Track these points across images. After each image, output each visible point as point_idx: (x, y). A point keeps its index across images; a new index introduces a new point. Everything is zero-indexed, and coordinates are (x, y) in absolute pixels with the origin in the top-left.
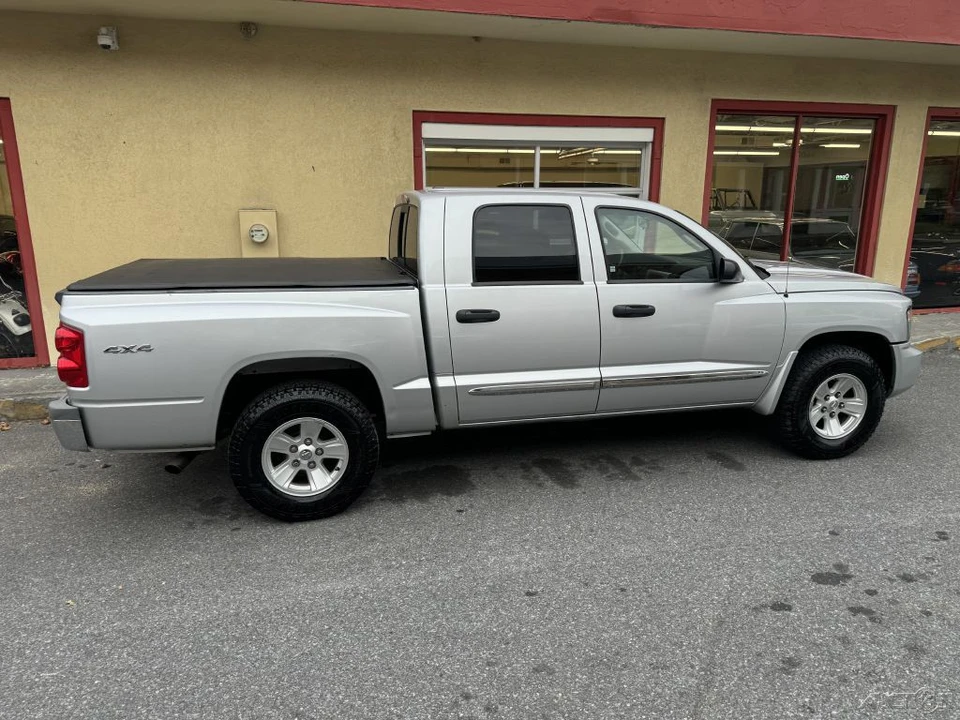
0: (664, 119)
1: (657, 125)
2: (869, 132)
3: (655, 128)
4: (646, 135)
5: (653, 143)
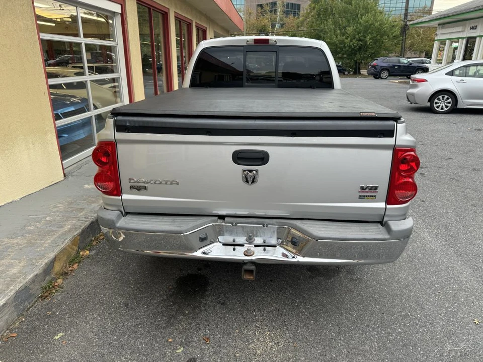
1: (122, 2)
3: (121, 5)
4: (117, 8)
5: (121, 14)
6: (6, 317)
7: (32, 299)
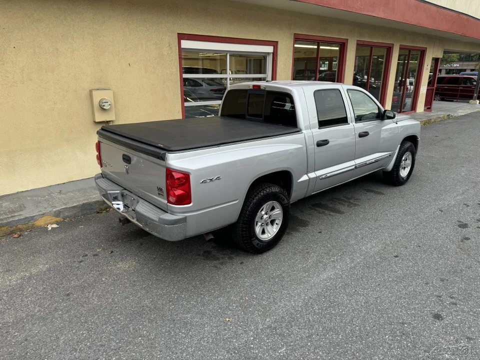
0: (277, 42)
1: (275, 44)
2: (338, 48)
3: (274, 46)
4: (270, 49)
5: (273, 53)
6: (75, 212)
7: (93, 211)
